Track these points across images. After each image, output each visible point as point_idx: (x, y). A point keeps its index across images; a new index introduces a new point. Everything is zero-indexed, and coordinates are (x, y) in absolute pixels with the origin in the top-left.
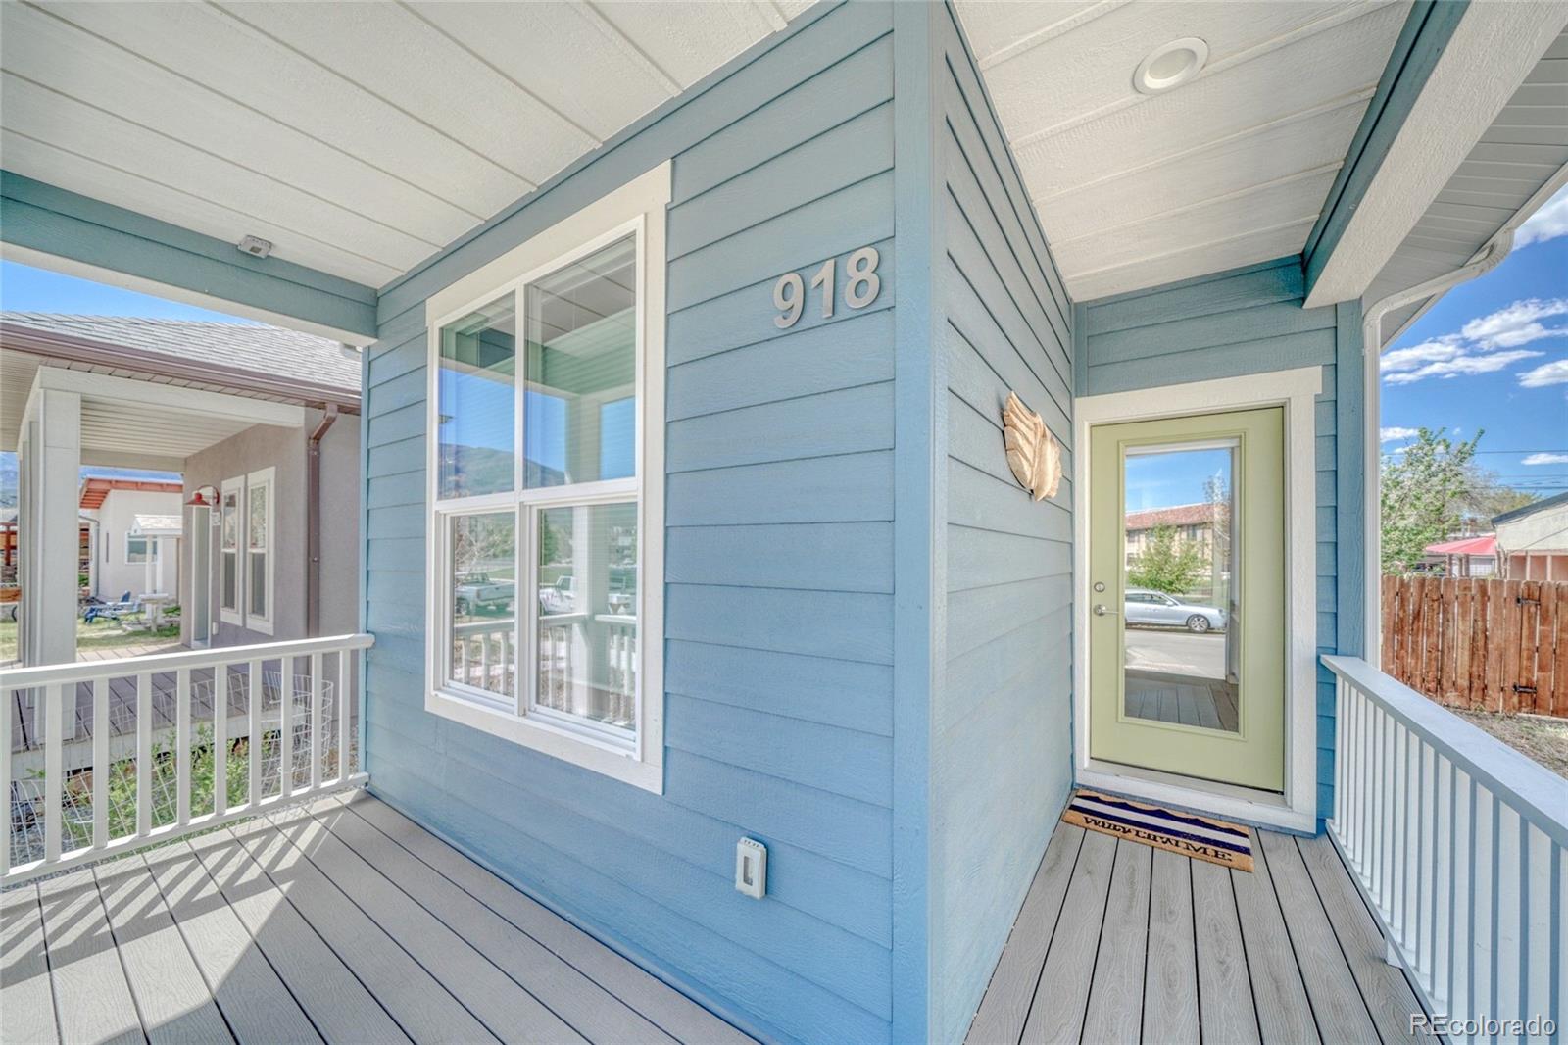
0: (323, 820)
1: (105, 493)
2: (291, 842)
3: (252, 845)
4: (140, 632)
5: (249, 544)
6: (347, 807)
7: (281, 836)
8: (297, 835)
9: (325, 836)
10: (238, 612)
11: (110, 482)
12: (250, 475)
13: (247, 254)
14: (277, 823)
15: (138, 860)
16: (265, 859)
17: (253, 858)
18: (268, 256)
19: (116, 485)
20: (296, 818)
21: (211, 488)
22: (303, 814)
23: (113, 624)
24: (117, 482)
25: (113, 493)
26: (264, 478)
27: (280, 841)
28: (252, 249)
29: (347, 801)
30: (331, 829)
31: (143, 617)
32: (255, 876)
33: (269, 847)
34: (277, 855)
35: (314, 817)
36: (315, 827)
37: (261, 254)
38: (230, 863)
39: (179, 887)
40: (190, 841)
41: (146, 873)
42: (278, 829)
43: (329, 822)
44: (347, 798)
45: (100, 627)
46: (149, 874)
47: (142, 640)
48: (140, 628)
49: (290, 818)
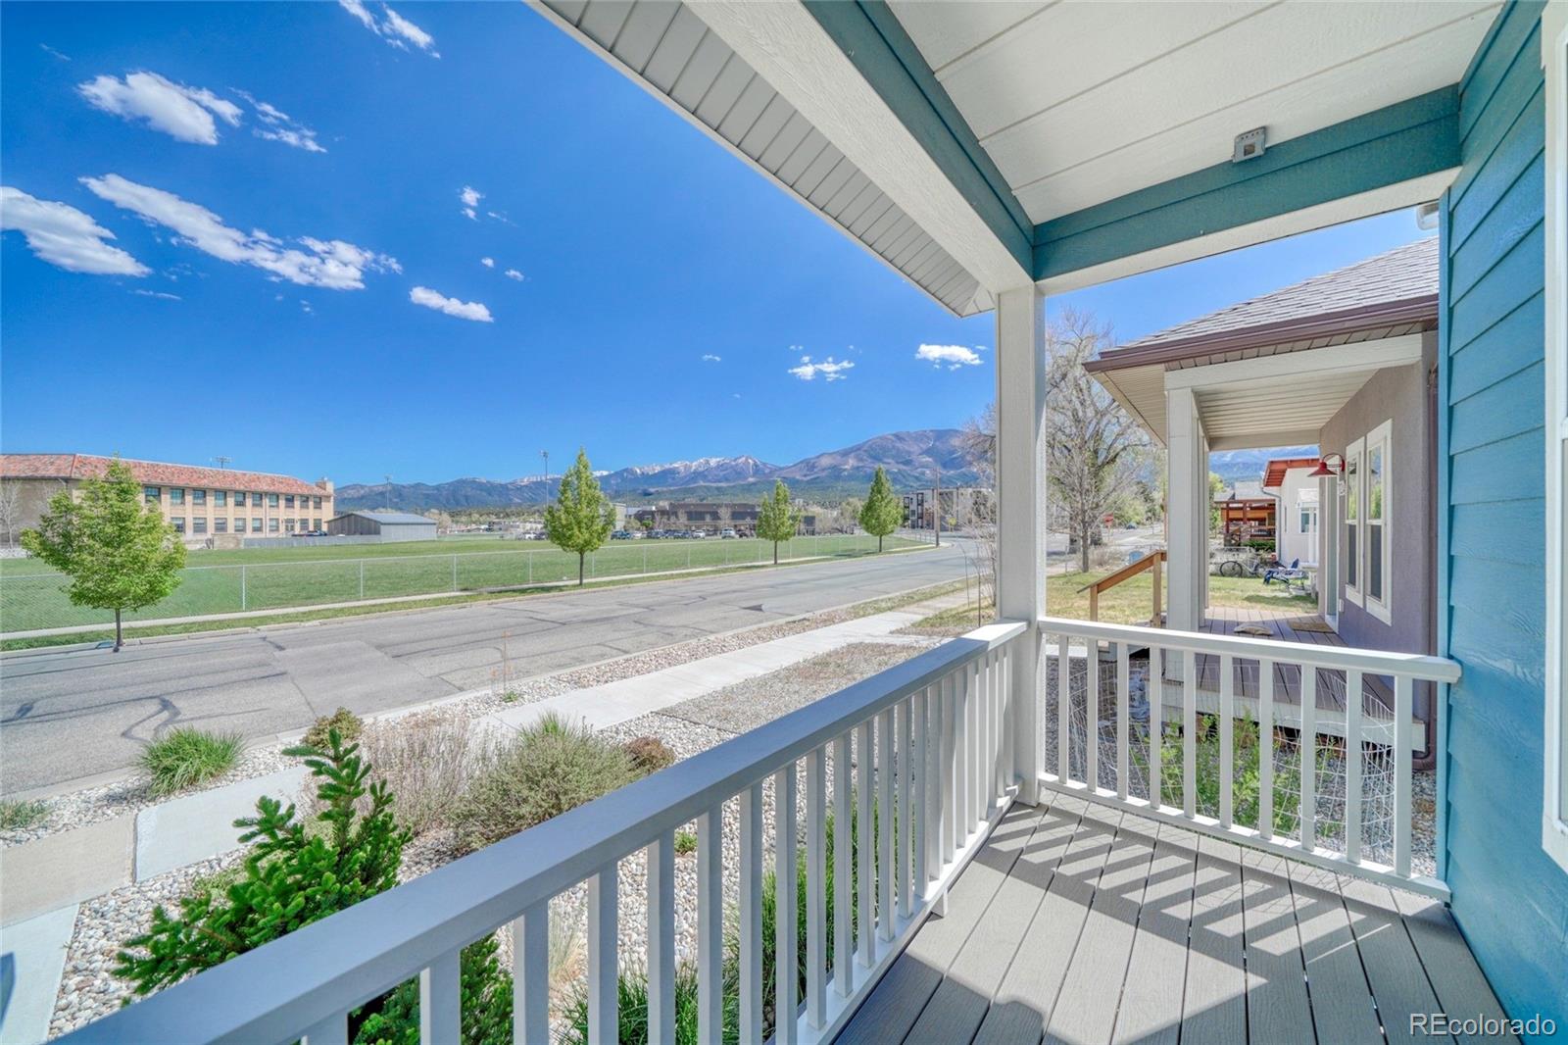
0: (1356, 917)
1: (1283, 472)
2: (1295, 918)
3: (1253, 887)
4: (1301, 596)
5: (1367, 517)
6: (1404, 920)
7: (1287, 900)
8: (1310, 913)
9: (1348, 944)
10: (1359, 592)
11: (1286, 462)
12: (1369, 435)
13: (1245, 161)
14: (1293, 878)
15: (1153, 828)
16: (1255, 917)
17: (1242, 906)
18: (1267, 149)
19: (1291, 464)
20: (1320, 886)
21: (1338, 456)
22: (1331, 887)
23: (1283, 586)
24: (1291, 461)
25: (1289, 472)
26: (1381, 436)
27: (1283, 905)
28: (1246, 153)
29: (1409, 910)
30: (1359, 939)
31: (1307, 583)
32: (1229, 934)
33: (1267, 905)
34: (1269, 923)
35: (1345, 903)
36: (1337, 919)
37: (1259, 151)
38: (1217, 893)
39: (1163, 884)
40: (1201, 837)
41: (1149, 846)
42: (1291, 886)
43: (1365, 926)
44: (1412, 904)
45: (1274, 587)
46: (1152, 850)
47: (1301, 605)
48: (1303, 593)
49: (1312, 882)
